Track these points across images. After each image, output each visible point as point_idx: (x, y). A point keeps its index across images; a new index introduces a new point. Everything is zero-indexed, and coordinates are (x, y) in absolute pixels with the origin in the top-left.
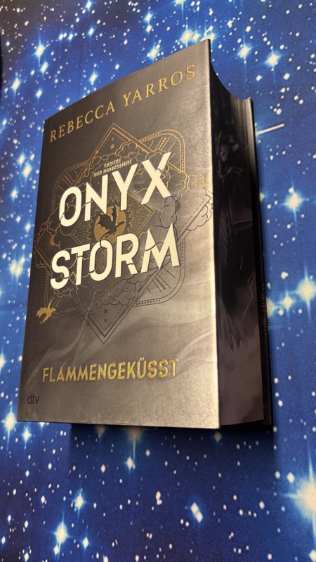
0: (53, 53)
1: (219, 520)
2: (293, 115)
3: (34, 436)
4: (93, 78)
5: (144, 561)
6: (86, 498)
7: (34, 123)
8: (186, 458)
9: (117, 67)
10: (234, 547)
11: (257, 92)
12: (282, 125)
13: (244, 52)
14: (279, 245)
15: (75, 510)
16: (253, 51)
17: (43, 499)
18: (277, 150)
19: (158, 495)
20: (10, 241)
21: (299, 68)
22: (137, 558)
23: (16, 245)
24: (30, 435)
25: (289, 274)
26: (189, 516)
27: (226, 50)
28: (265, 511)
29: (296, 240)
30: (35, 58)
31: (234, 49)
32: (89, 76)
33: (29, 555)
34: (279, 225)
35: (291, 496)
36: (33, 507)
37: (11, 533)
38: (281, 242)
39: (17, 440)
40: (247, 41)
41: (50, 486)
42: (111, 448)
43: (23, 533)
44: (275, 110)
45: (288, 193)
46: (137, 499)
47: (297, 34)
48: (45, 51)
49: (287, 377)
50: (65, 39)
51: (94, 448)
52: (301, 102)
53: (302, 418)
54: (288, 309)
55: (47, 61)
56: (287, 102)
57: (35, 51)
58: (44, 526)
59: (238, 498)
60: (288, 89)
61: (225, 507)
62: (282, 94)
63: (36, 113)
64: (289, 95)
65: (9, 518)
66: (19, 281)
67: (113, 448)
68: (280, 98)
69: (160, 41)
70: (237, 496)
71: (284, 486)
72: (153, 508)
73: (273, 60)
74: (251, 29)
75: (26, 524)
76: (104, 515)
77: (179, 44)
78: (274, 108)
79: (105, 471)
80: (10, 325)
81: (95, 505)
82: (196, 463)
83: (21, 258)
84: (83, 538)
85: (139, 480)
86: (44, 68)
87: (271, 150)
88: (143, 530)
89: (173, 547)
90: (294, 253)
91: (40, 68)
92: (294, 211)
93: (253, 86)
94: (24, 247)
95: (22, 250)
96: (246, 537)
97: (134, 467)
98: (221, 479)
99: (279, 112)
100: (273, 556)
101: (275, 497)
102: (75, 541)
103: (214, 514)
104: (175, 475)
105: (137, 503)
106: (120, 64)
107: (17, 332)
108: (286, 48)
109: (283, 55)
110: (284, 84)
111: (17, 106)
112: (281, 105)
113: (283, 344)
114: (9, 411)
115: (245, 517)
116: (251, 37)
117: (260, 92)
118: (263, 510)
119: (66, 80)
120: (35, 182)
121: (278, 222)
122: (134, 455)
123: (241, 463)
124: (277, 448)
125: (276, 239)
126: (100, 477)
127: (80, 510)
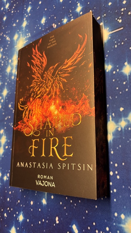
2: (128, 23)
3: (2, 184)
4: (29, 9)
6: (25, 216)
7: (2, 33)
8: (70, 201)
9: (40, 3)
11: (109, 11)
12: (122, 28)
14: (119, 93)
15: (19, 221)
17: (5, 215)
18: (119, 42)
19: (57, 219)
25: (124, 109)
26: (71, 231)
29: (128, 91)
30: (3, 2)
32: (27, 9)
34: (119, 82)
36: (1, 218)
38: (120, 91)
41: (8, 209)
42: (35, 193)
44: (118, 20)
45: (124, 65)
46: (47, 220)
49: (122, 164)
51: (28, 193)
53: (130, 186)
54: (123, 128)
55: (9, 3)
56: (124, 16)
58: (6, 227)
60: (125, 9)
61: (89, 228)
62: (122, 12)
63: (4, 28)
64: (126, 12)
67: (37, 194)
68: (121, 14)
70: (95, 223)
71: (119, 221)
72: (54, 225)
76: (32, 225)
78: (118, 19)
79: (33, 204)
81: (28, 220)
82: (75, 205)
85: (48, 211)
86: (7, 6)
87: (116, 42)
90: (127, 98)
91: (6, 6)
92: (128, 75)
93: (107, 8)
97: (46, 204)
98: (87, 214)
99: (120, 21)
101: (114, 226)
103: (84, 231)
104: (65, 209)
105: (47, 221)
106: (41, 1)
110: (123, 6)
112: (121, 17)
113: (120, 146)
117: (110, 11)
118: (108, 232)
119: (17, 11)
120: (3, 62)
121: (119, 81)
122: (46, 197)
123: (97, 207)
124: (116, 200)
125: (117, 90)
126: (30, 207)
127: (22, 222)
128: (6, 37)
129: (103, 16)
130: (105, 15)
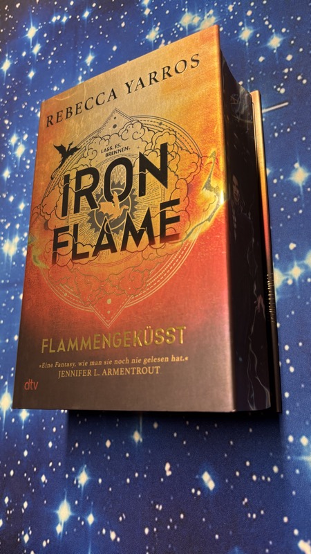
0: (45, 35)
1: (232, 487)
2: (297, 94)
3: (33, 415)
4: (90, 59)
5: (154, 533)
6: (93, 474)
7: (26, 104)
8: (195, 428)
9: (115, 48)
10: (249, 512)
11: (261, 73)
12: (286, 104)
13: (246, 34)
14: (286, 217)
15: (79, 486)
16: (255, 34)
17: (43, 479)
18: (282, 128)
19: (168, 466)
20: (2, 221)
21: (301, 50)
22: (147, 531)
23: (9, 225)
24: (28, 414)
25: (297, 245)
26: (201, 485)
27: (227, 32)
28: (280, 475)
29: (303, 213)
30: (27, 40)
31: (236, 32)
32: (85, 57)
33: (29, 536)
34: (285, 198)
35: (304, 458)
36: (33, 487)
37: (9, 516)
38: (288, 215)
39: (13, 420)
40: (249, 24)
41: (51, 464)
42: (116, 423)
43: (22, 514)
44: (279, 89)
45: (294, 168)
46: (145, 473)
47: (299, 19)
48: (37, 32)
49: (298, 344)
50: (58, 22)
51: (98, 424)
52: (305, 81)
54: (297, 278)
55: (39, 42)
56: (290, 82)
57: (27, 32)
58: (45, 505)
59: (250, 464)
60: (291, 69)
61: (238, 474)
62: (285, 74)
63: (29, 94)
64: (293, 75)
65: (7, 500)
66: (13, 261)
67: (119, 423)
68: (283, 78)
69: (159, 24)
70: (250, 462)
71: (299, 450)
72: (162, 480)
73: (275, 42)
74: (252, 13)
75: (25, 505)
76: (110, 489)
77: (178, 26)
78: (277, 87)
79: (110, 446)
80: (4, 305)
81: (100, 481)
82: (207, 433)
83: (15, 237)
84: (88, 515)
85: (147, 453)
86: (37, 49)
87: (275, 127)
88: (152, 502)
89: (184, 516)
90: (301, 225)
91: (32, 49)
92: (301, 185)
93: (256, 67)
94: (18, 226)
95: (16, 229)
96: (261, 502)
97: (141, 440)
98: (232, 446)
99: (283, 91)
100: (289, 519)
101: (289, 461)
102: (79, 518)
103: (227, 481)
104: (185, 446)
105: (145, 476)
106: (117, 45)
107: (12, 311)
108: (288, 31)
109: (285, 38)
110: (288, 64)
111: (8, 87)
112: (284, 84)
113: (293, 313)
114: (4, 392)
115: (259, 482)
116: (253, 21)
118: (276, 474)
119: (61, 62)
120: (29, 162)
121: (285, 195)
122: (141, 428)
123: (253, 430)
124: (290, 413)
125: (283, 212)
126: (105, 453)
127: (84, 487)
128: (36, 111)
129: (249, 81)
130: (252, 79)
